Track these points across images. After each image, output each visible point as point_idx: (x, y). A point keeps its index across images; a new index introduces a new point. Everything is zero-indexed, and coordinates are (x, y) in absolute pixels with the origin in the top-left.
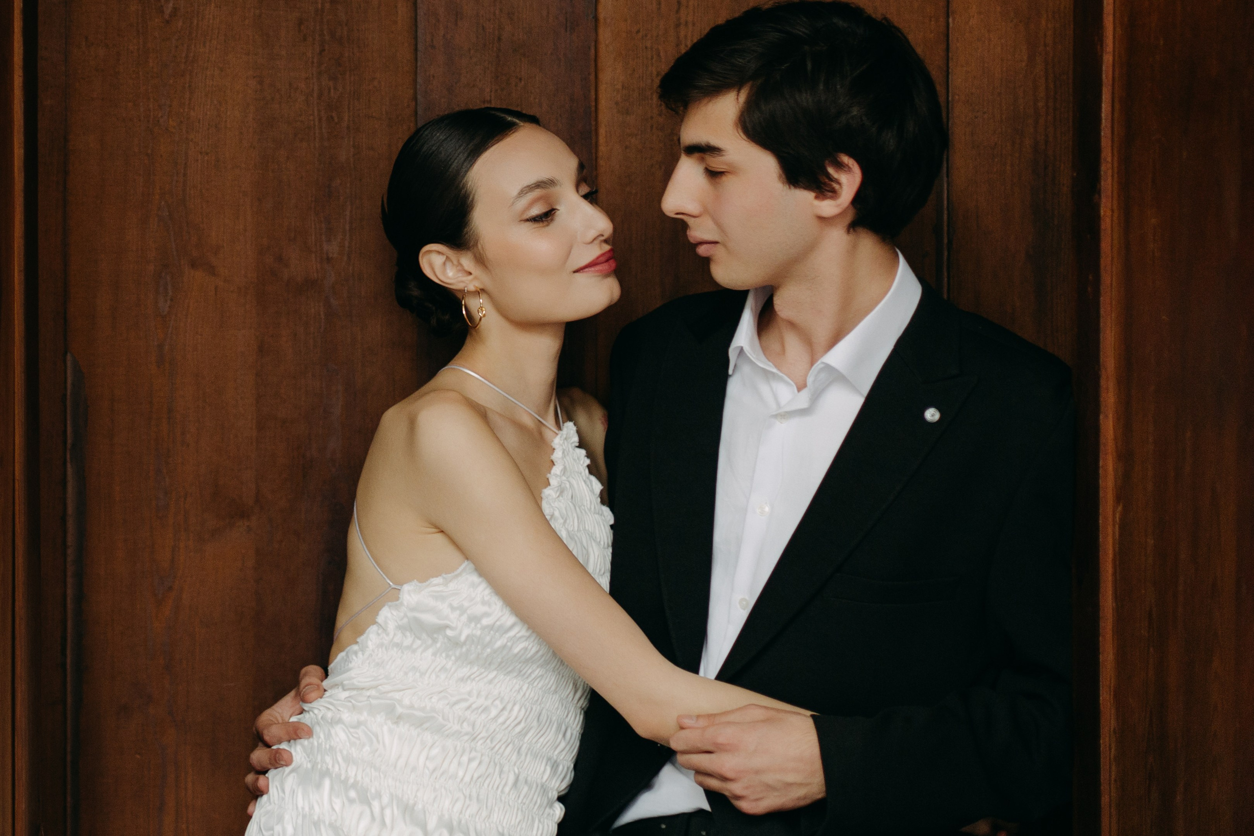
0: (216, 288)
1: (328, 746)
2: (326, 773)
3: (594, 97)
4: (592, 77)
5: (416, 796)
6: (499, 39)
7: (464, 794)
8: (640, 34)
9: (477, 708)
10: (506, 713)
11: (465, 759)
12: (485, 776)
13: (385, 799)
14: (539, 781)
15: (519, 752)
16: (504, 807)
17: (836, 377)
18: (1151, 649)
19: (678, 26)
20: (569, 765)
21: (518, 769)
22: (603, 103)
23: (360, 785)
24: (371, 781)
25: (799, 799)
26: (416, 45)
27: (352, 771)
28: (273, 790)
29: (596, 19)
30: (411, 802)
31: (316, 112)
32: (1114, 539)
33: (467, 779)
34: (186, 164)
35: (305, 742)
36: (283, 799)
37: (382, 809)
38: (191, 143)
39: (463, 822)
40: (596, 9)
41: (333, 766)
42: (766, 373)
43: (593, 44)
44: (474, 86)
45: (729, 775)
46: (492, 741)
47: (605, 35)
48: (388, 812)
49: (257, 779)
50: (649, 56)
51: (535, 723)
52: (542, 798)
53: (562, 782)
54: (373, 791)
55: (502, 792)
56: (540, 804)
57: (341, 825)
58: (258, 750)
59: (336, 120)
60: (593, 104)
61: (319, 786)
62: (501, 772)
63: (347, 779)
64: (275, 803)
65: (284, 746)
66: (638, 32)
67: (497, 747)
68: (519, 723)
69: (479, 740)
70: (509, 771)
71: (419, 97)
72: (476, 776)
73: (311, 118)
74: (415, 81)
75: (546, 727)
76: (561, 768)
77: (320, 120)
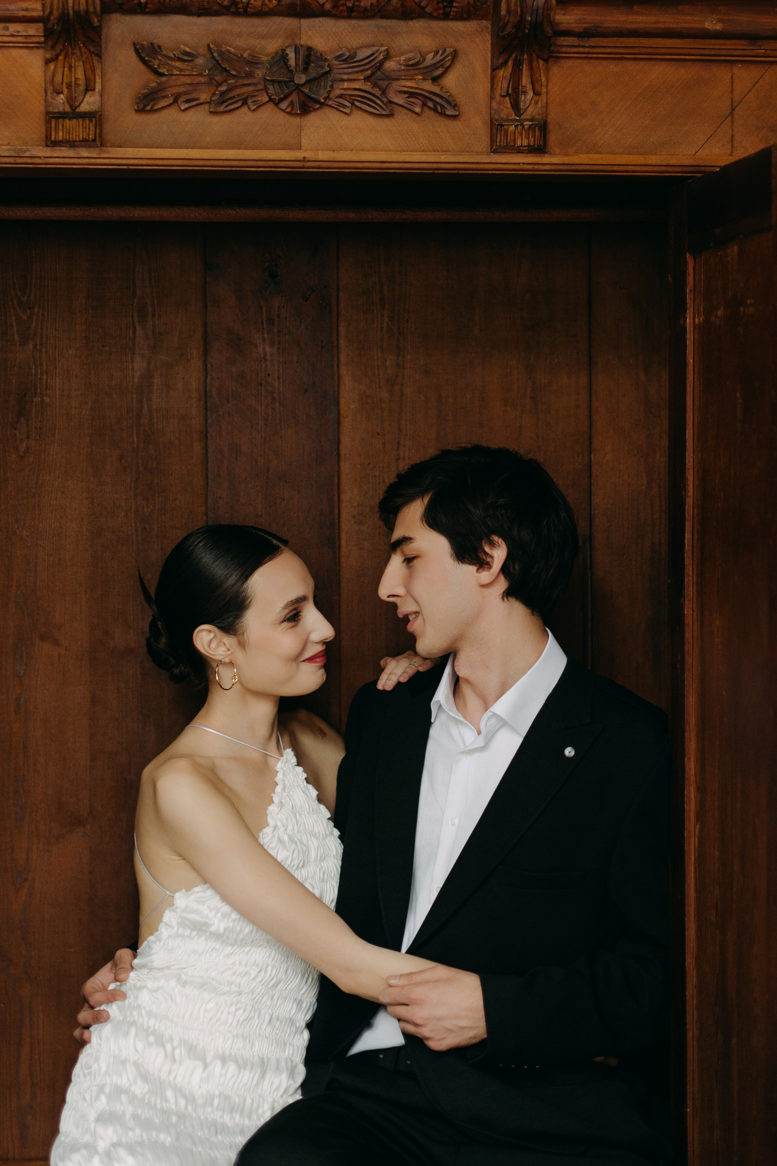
0: (60, 655)
1: (136, 1005)
2: (134, 1023)
3: (337, 512)
4: (336, 498)
5: (198, 1039)
6: (268, 470)
7: (232, 1034)
8: (371, 466)
9: (241, 973)
10: (262, 973)
11: (233, 1009)
12: (248, 1020)
13: (176, 1043)
14: (287, 1016)
15: (272, 999)
16: (262, 1040)
17: (503, 723)
18: (717, 931)
19: (398, 460)
20: (311, 1000)
21: (272, 1010)
22: (344, 517)
23: (157, 1032)
24: (166, 1029)
25: (470, 1038)
26: (207, 474)
27: (152, 1022)
28: (94, 1039)
29: (339, 455)
30: (195, 1044)
31: (133, 524)
32: (695, 848)
33: (235, 1023)
34: (36, 563)
35: (119, 1003)
36: (101, 1045)
37: (173, 1049)
38: (40, 547)
39: (233, 1054)
40: (338, 448)
41: (138, 1018)
42: (456, 720)
43: (336, 473)
44: (249, 504)
45: (419, 1022)
46: (252, 994)
47: (345, 467)
48: (177, 1052)
49: (82, 1034)
50: (378, 482)
51: (284, 977)
52: (291, 1027)
53: (306, 1014)
54: (167, 1036)
55: (260, 1028)
56: (290, 1032)
57: (142, 1062)
58: (84, 1011)
59: (148, 530)
60: (337, 517)
61: (126, 1034)
62: (259, 1015)
63: (148, 1028)
64: (94, 1048)
65: (103, 1007)
66: (369, 464)
67: (257, 998)
68: (273, 979)
69: (244, 995)
70: (265, 1013)
71: (209, 512)
72: (241, 1020)
73: (130, 528)
74: (206, 501)
75: (291, 980)
76: (305, 1004)
77: (136, 530)
